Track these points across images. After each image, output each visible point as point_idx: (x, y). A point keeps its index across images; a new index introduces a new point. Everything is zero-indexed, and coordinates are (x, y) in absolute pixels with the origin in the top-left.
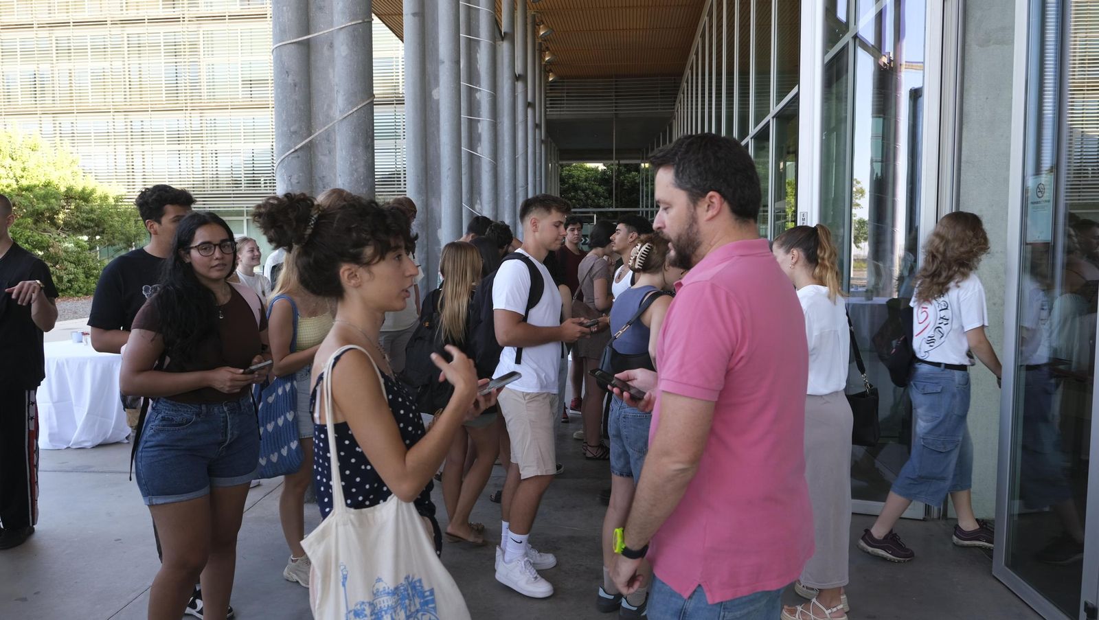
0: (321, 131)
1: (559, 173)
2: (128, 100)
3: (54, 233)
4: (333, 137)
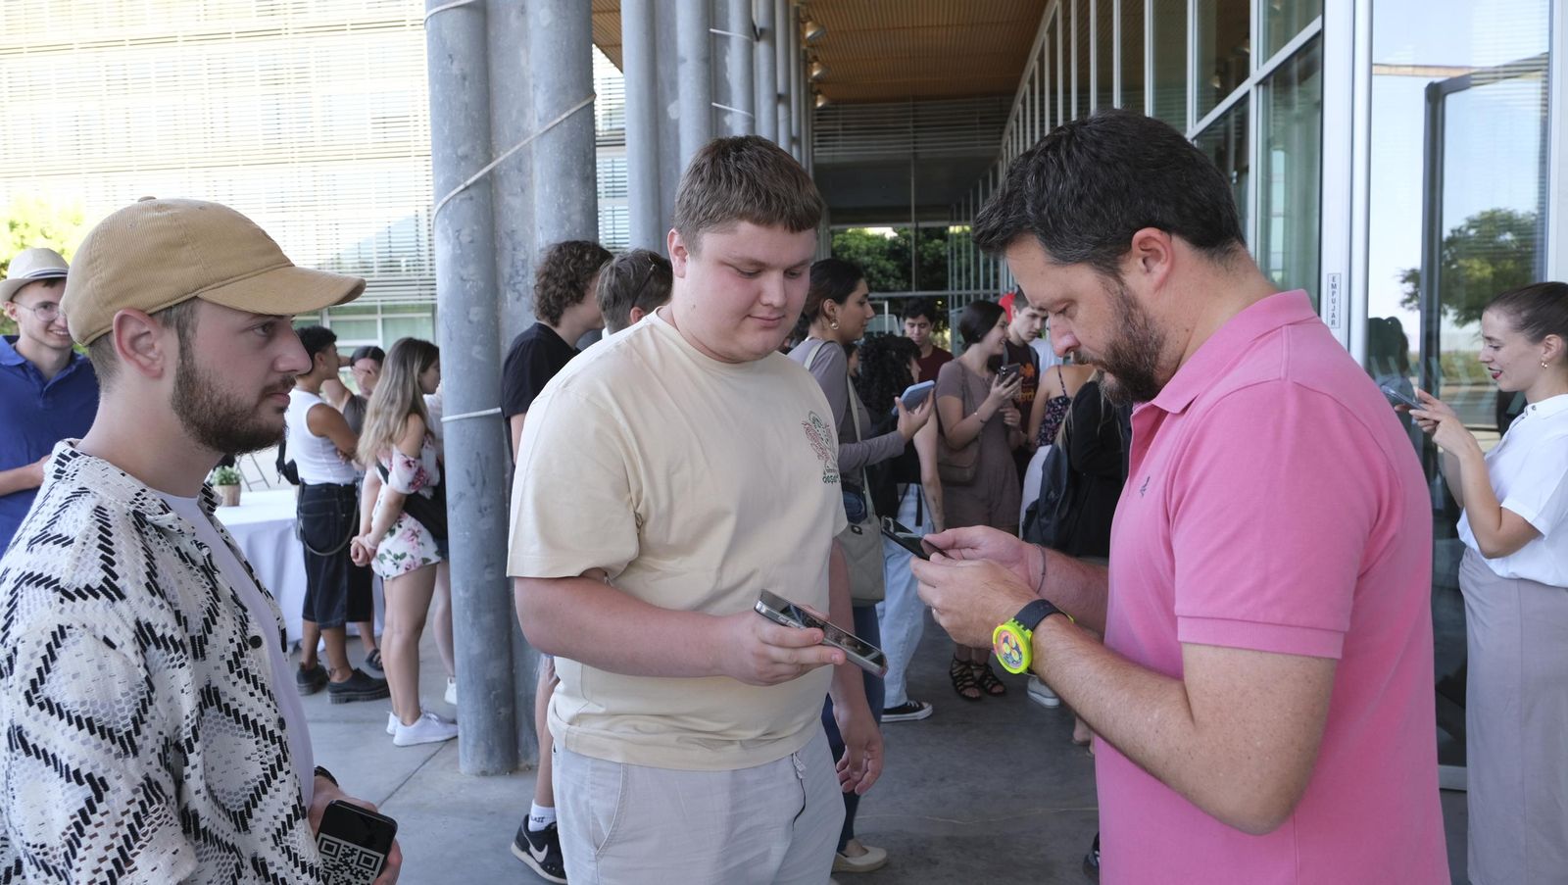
0: (508, 154)
1: (830, 243)
4: (529, 163)
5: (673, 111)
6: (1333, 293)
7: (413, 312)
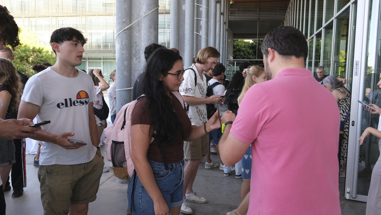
0: (136, 21)
1: (233, 44)
2: (57, 12)
3: (28, 66)
4: (141, 24)
5: (183, 7)
6: (357, 66)
7: (112, 60)
